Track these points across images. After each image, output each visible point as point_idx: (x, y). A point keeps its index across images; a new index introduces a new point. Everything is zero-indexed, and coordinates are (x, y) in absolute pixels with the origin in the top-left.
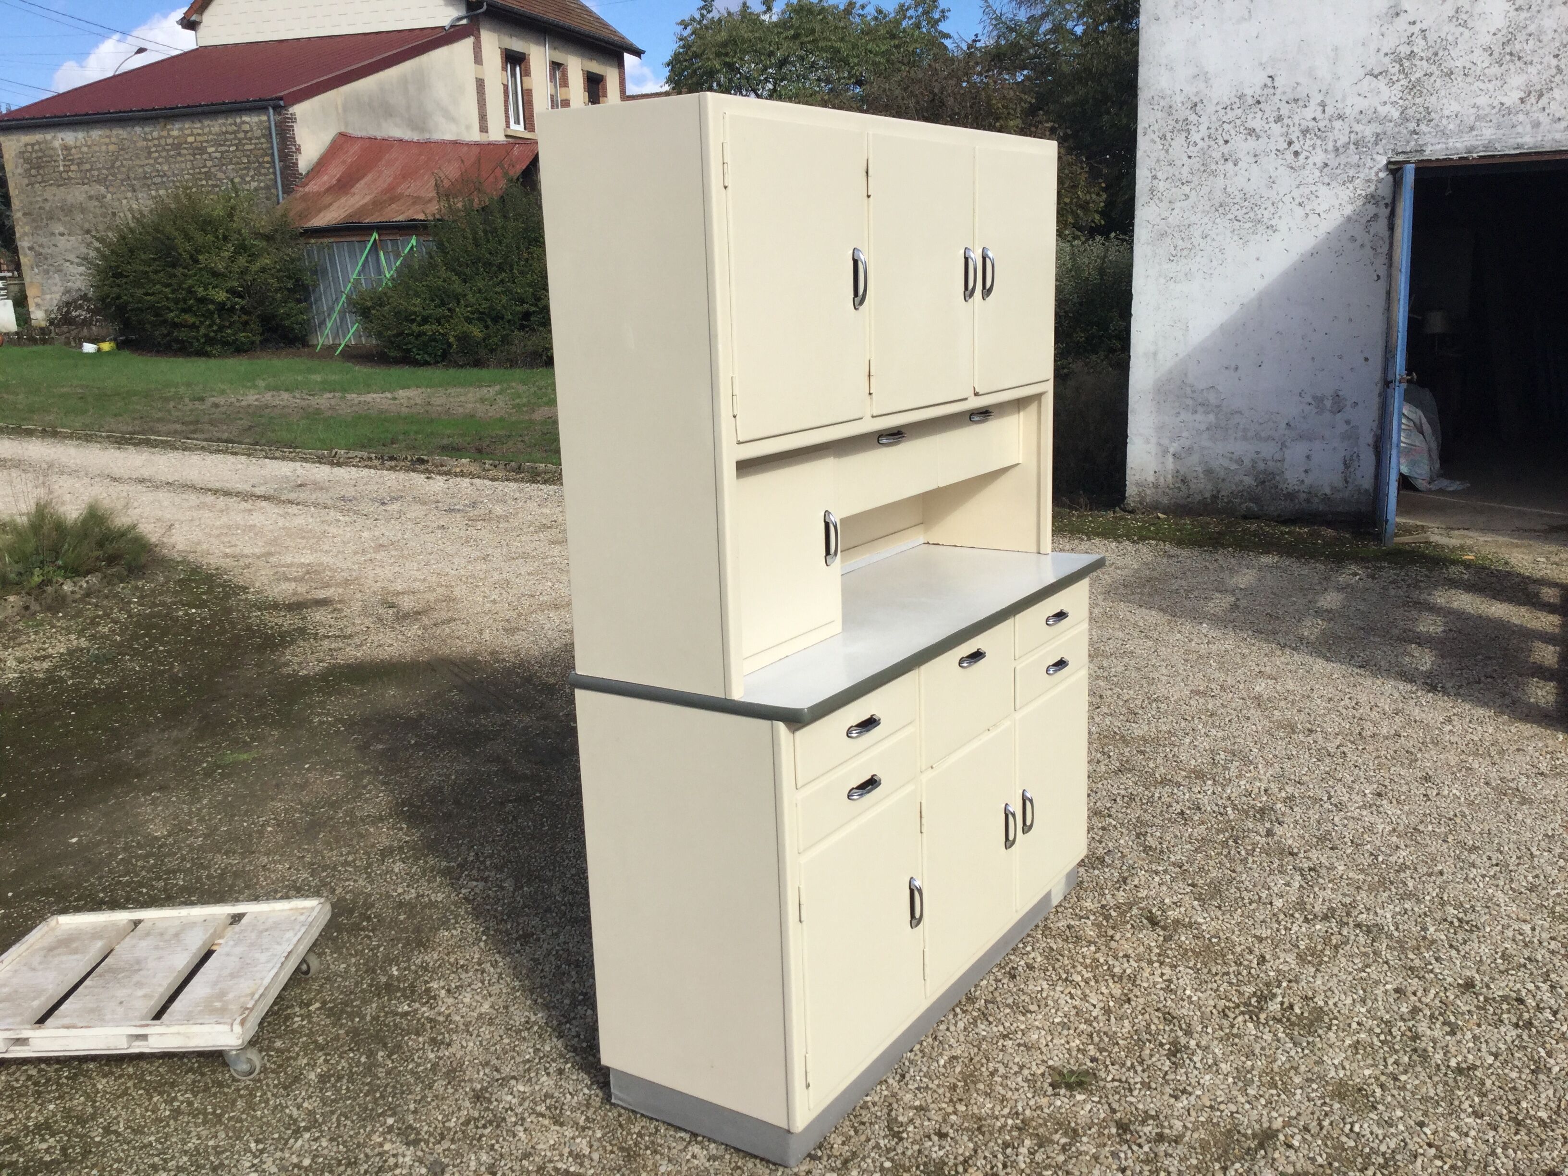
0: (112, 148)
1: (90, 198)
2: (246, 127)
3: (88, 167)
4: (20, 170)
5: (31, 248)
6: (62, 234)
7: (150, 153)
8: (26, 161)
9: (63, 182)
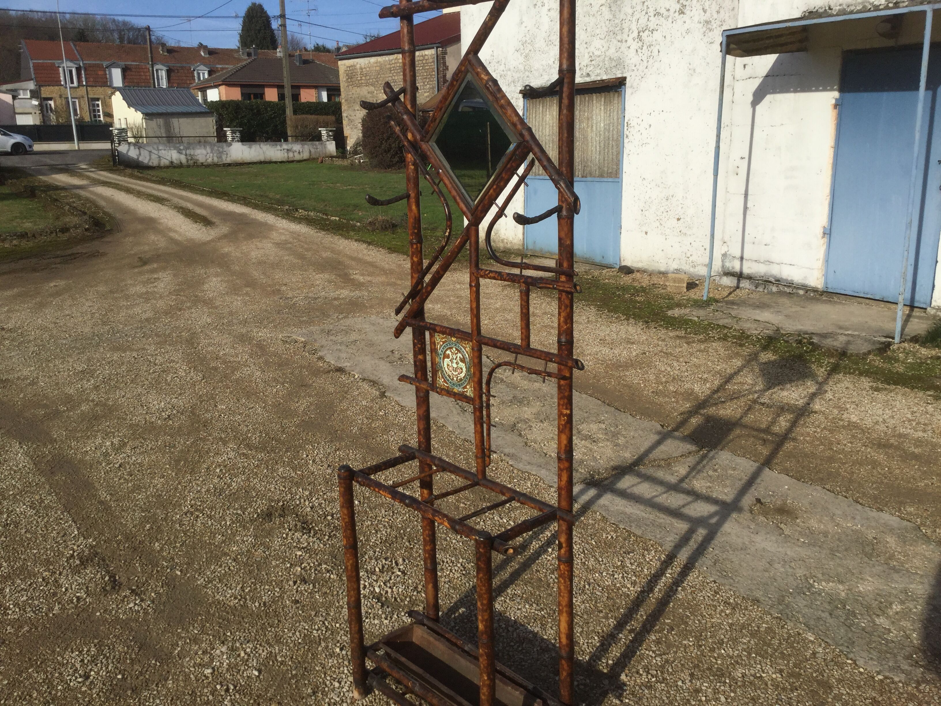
0: (378, 68)
1: (369, 92)
2: (426, 57)
3: (368, 77)
4: (345, 79)
5: (347, 117)
6: (358, 110)
7: (391, 71)
8: (347, 75)
9: (359, 86)
